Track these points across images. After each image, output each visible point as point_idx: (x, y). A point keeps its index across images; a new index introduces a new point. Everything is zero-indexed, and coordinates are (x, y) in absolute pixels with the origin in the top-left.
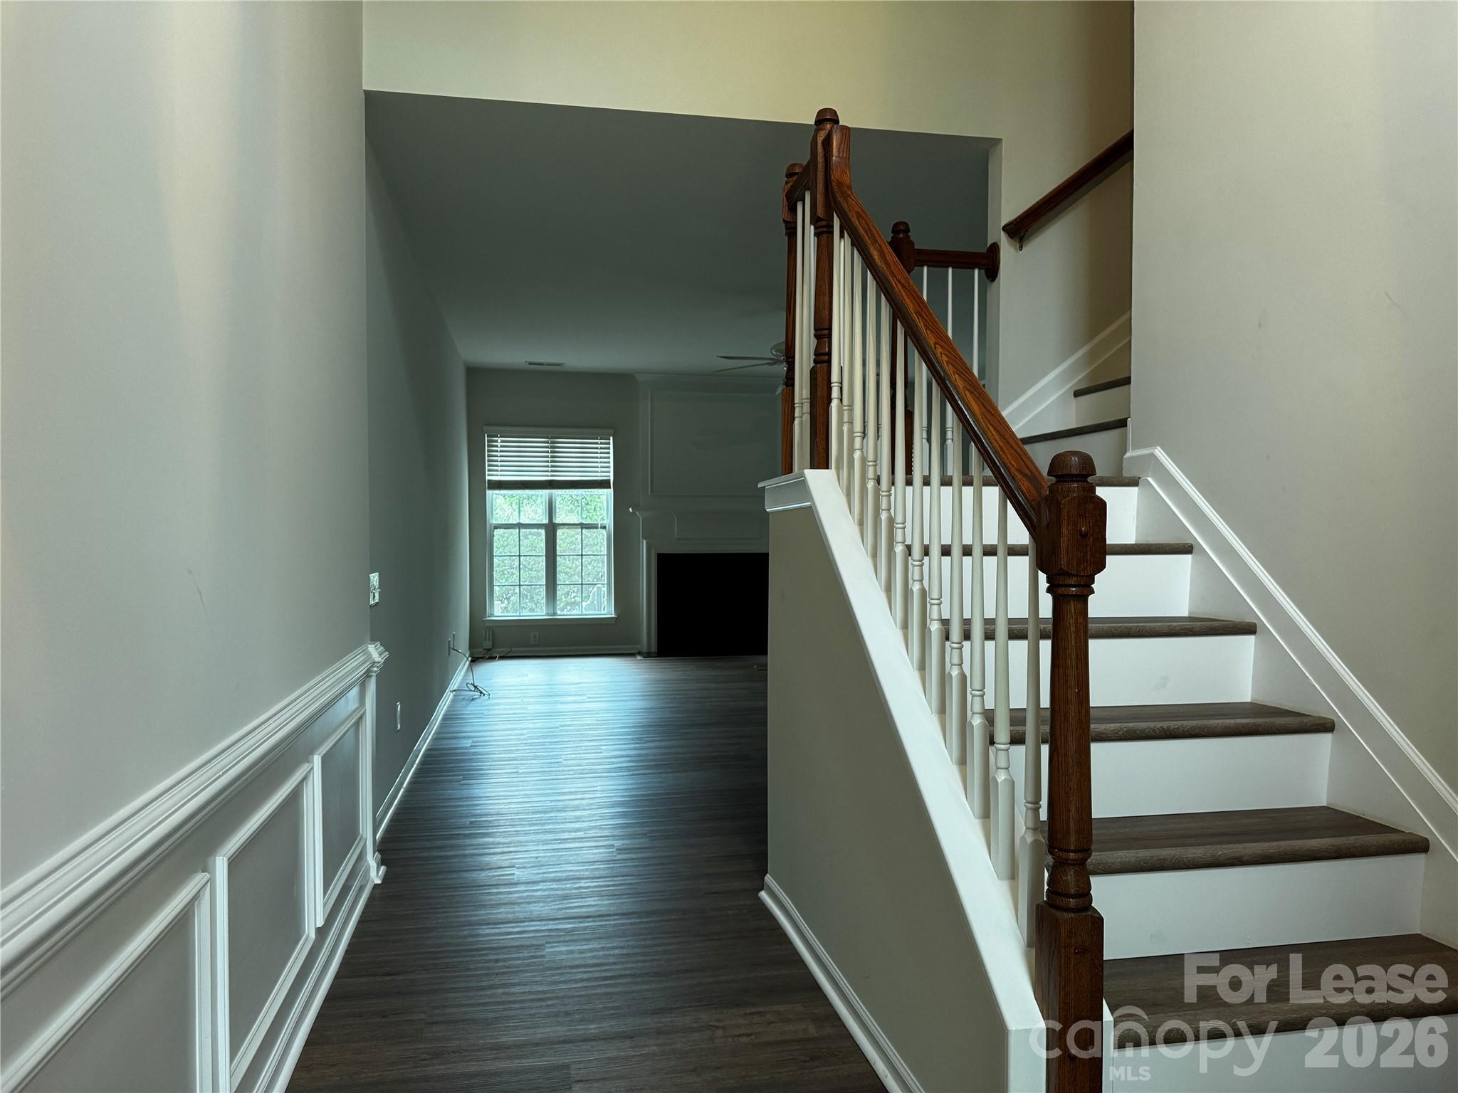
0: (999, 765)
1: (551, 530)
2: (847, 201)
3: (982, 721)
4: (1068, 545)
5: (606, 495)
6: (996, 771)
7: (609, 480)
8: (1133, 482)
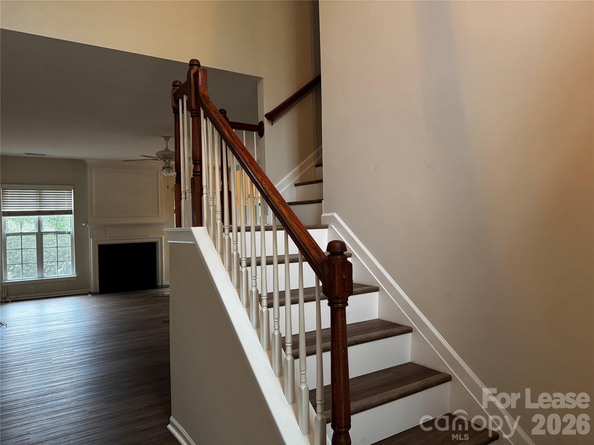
0: (302, 382)
1: (40, 235)
2: (208, 104)
3: (291, 358)
4: (338, 285)
5: (71, 217)
6: (300, 384)
7: (72, 210)
8: (326, 227)
